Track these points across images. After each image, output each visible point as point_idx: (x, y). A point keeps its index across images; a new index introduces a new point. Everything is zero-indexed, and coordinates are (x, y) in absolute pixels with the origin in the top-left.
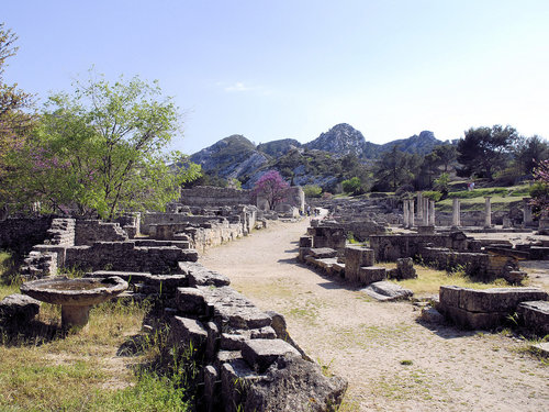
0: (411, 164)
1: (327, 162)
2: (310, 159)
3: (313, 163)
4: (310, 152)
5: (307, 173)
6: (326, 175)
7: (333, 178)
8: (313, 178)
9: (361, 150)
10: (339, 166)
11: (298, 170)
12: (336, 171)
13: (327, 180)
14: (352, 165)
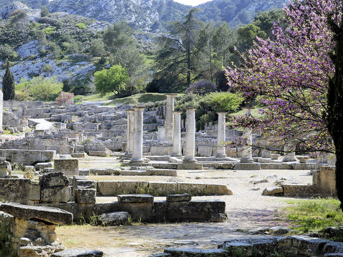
0: (216, 43)
1: (79, 37)
2: (49, 30)
3: (54, 37)
4: (52, 17)
5: (42, 55)
6: (76, 60)
7: (88, 66)
8: (51, 64)
9: (156, 16)
10: (100, 44)
11: (27, 49)
12: (94, 52)
13: (78, 69)
14: (120, 43)
